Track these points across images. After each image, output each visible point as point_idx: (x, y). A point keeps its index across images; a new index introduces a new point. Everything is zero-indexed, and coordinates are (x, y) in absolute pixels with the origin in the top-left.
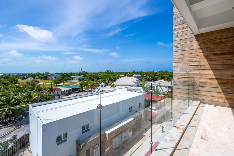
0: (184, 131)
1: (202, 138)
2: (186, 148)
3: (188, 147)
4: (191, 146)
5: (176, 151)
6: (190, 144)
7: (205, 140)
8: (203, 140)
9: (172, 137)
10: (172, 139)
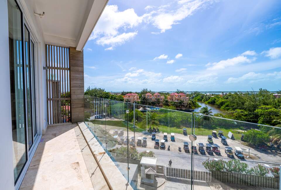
0: (94, 155)
1: (78, 163)
2: (83, 149)
3: (83, 150)
4: (82, 152)
5: (87, 145)
6: (83, 152)
7: (74, 163)
8: (76, 162)
9: (95, 145)
10: (94, 145)
